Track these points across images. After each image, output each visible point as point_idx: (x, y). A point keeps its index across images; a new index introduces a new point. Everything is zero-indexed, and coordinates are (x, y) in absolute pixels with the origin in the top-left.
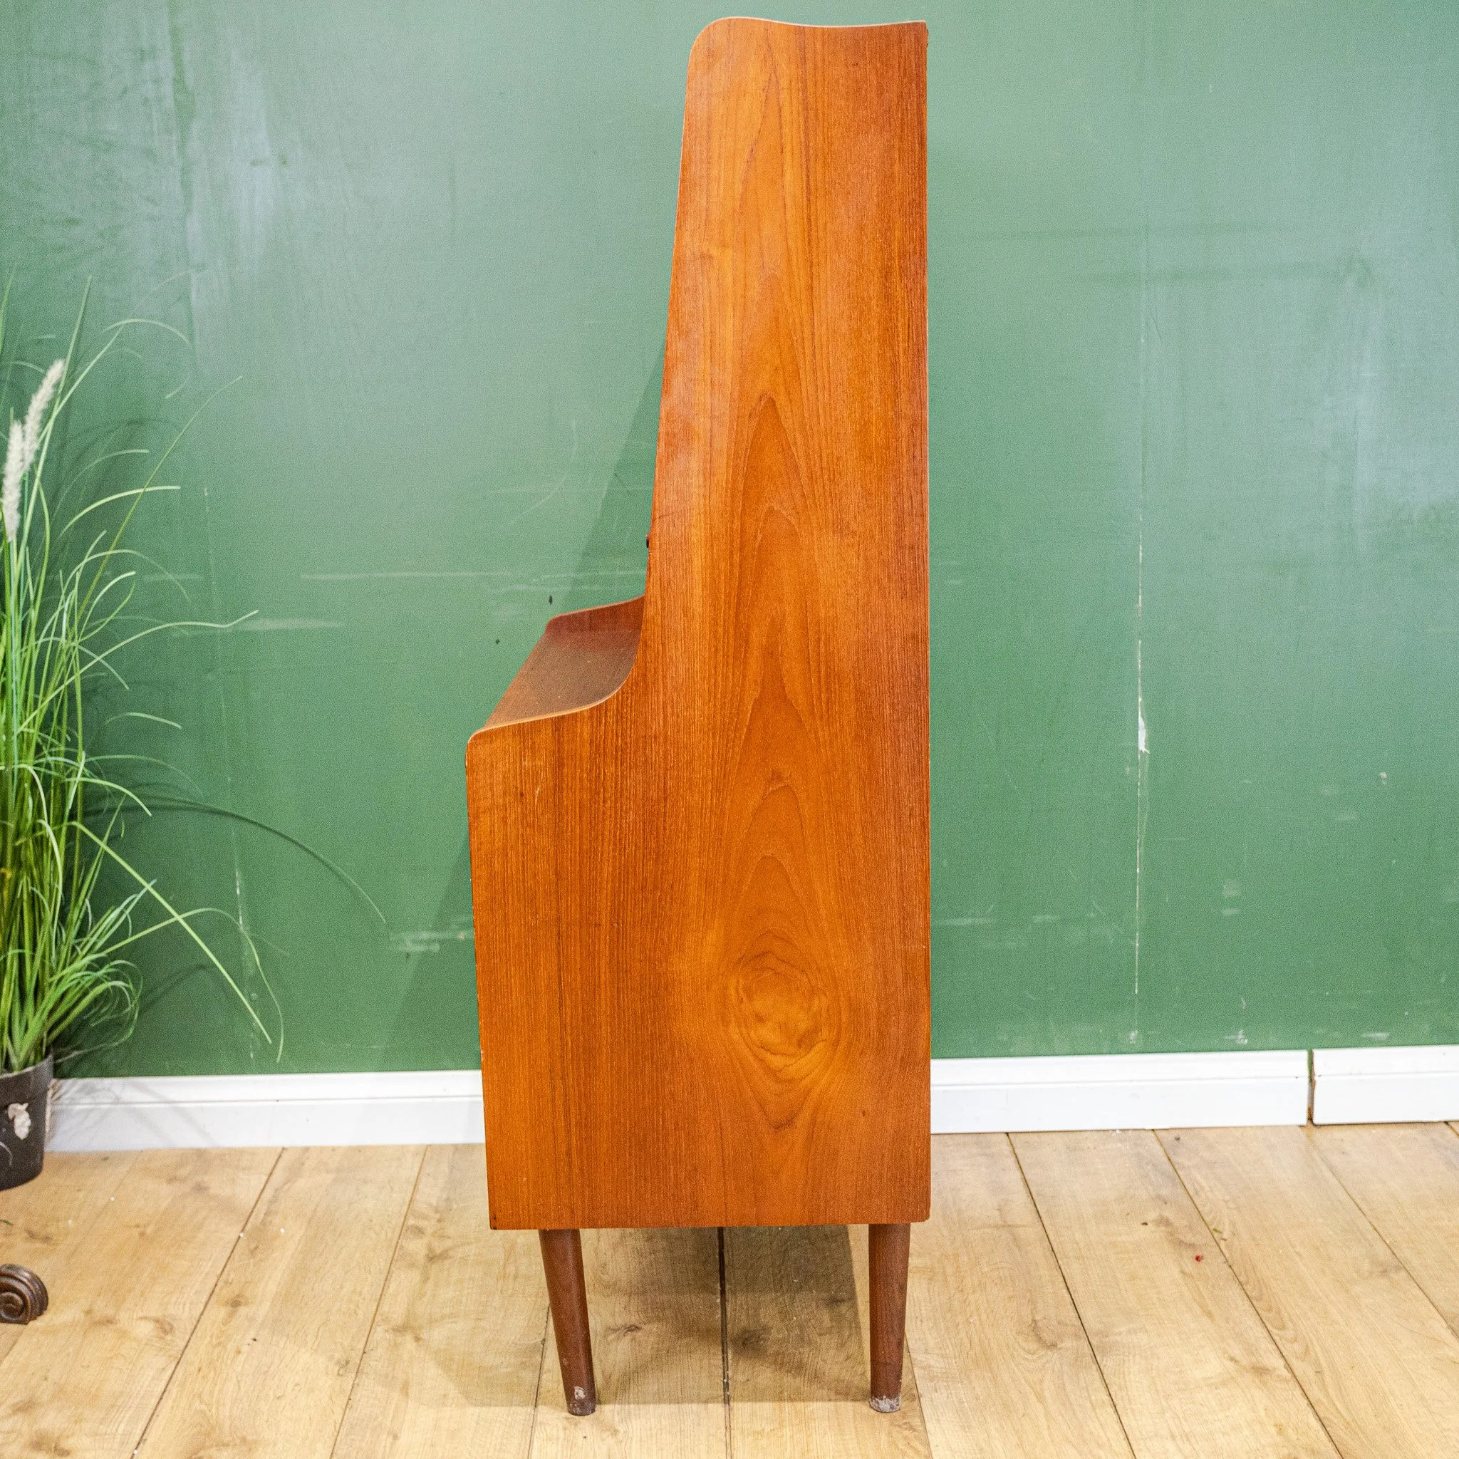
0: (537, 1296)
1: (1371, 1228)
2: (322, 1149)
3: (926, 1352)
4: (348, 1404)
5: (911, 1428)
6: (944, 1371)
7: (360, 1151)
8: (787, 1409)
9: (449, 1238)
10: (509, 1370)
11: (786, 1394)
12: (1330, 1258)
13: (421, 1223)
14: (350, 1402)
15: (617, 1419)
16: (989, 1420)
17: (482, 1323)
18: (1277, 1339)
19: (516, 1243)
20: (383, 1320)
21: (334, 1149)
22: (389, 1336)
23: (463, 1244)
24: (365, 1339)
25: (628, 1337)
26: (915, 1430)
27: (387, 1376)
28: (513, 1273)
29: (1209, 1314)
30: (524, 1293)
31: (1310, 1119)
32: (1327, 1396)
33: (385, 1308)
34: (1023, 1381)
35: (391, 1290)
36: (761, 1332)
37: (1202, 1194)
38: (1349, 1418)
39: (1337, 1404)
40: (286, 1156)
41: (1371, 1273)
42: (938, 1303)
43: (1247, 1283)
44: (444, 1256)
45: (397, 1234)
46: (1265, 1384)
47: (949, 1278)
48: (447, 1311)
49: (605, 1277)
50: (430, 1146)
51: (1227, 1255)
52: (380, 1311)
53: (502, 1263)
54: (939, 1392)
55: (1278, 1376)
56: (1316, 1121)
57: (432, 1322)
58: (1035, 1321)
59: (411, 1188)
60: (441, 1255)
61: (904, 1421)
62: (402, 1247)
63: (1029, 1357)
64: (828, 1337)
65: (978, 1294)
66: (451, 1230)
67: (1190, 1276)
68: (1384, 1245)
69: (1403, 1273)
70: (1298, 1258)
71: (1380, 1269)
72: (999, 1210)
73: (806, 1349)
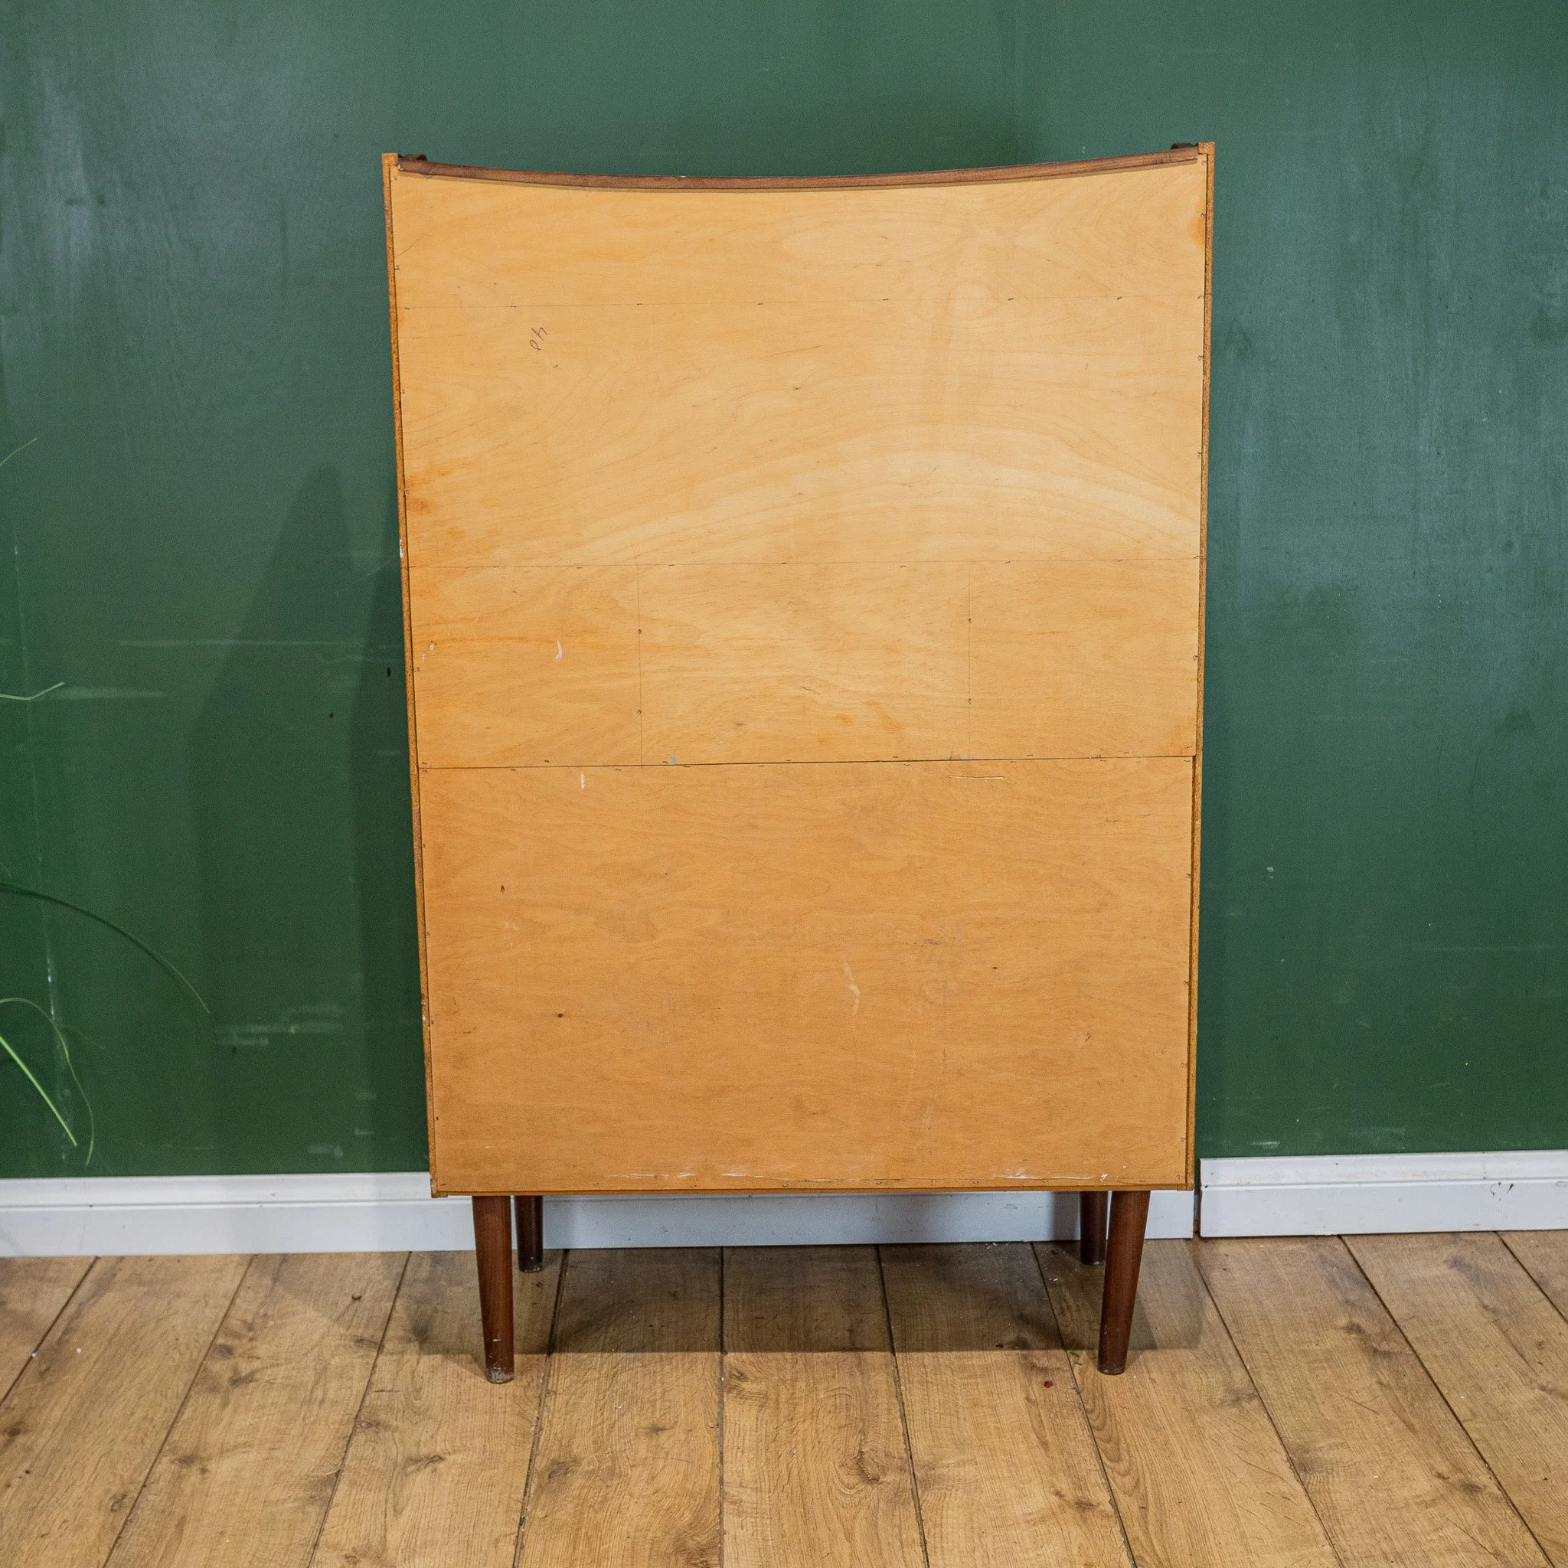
0: (340, 1424)
1: (1234, 1352)
2: (138, 1258)
3: (741, 1485)
4: (116, 1542)
6: (755, 1506)
7: (179, 1261)
8: (581, 1548)
9: (258, 1358)
10: (296, 1504)
11: (583, 1531)
12: (1184, 1386)
13: (230, 1342)
14: (120, 1540)
15: (400, 1558)
16: (790, 1560)
17: (276, 1453)
18: (1109, 1471)
19: (329, 1364)
20: (169, 1449)
21: (151, 1259)
22: (175, 1467)
23: (272, 1366)
24: (148, 1471)
25: (429, 1469)
27: (163, 1512)
28: (320, 1398)
29: (1045, 1444)
30: (327, 1418)
31: (1197, 1232)
32: (1147, 1532)
33: (175, 1436)
34: (835, 1517)
35: (184, 1417)
36: (571, 1464)
37: (1068, 1314)
38: (1162, 1557)
39: (1155, 1542)
40: (98, 1266)
41: (1223, 1401)
42: (764, 1433)
43: (1092, 1412)
44: (250, 1378)
45: (203, 1353)
46: (1085, 1520)
47: (781, 1406)
48: (241, 1440)
49: (417, 1403)
50: (257, 1255)
51: (1079, 1382)
52: (170, 1440)
53: (309, 1388)
54: (745, 1529)
55: (1102, 1511)
56: (1203, 1234)
57: (224, 1451)
58: (861, 1452)
59: (227, 1303)
60: (246, 1377)
61: (702, 1559)
62: (205, 1369)
63: (848, 1492)
64: (640, 1468)
65: (808, 1423)
66: (262, 1350)
67: (1035, 1403)
68: (1243, 1371)
69: (1256, 1402)
70: (1151, 1385)
71: (1233, 1398)
72: (850, 1331)
73: (615, 1482)
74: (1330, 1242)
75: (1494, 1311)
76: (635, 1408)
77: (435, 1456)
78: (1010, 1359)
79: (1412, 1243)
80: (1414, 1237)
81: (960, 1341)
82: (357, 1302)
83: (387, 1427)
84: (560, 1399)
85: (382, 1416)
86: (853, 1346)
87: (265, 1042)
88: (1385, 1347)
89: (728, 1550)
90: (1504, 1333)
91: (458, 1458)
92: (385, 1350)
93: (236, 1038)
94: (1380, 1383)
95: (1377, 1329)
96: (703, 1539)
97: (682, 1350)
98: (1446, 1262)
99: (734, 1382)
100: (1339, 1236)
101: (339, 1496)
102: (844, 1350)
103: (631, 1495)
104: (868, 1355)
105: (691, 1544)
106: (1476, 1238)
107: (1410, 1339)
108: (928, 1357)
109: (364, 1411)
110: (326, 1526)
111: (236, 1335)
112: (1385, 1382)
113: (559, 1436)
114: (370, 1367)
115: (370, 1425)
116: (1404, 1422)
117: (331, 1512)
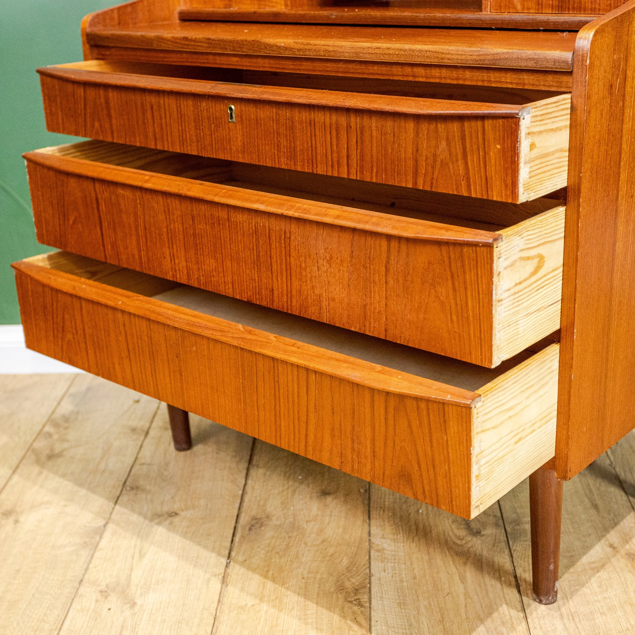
0: (114, 486)
5: (360, 605)
11: (271, 573)
13: (53, 430)
19: (112, 445)
25: (167, 522)
26: (362, 606)
35: (12, 483)
36: (264, 519)
44: (59, 455)
45: (34, 438)
49: (166, 473)
54: (387, 572)
57: (33, 507)
59: (56, 403)
61: (356, 597)
62: (33, 448)
64: (313, 523)
66: (71, 435)
73: (295, 534)
76: (310, 478)
77: (172, 512)
83: (144, 490)
84: (261, 472)
85: (141, 482)
89: (375, 590)
91: (188, 514)
92: (148, 436)
96: (356, 581)
101: (103, 543)
103: (306, 544)
105: (348, 584)
109: (129, 480)
110: (91, 566)
113: (258, 498)
114: (139, 447)
115: (132, 489)
117: (97, 554)
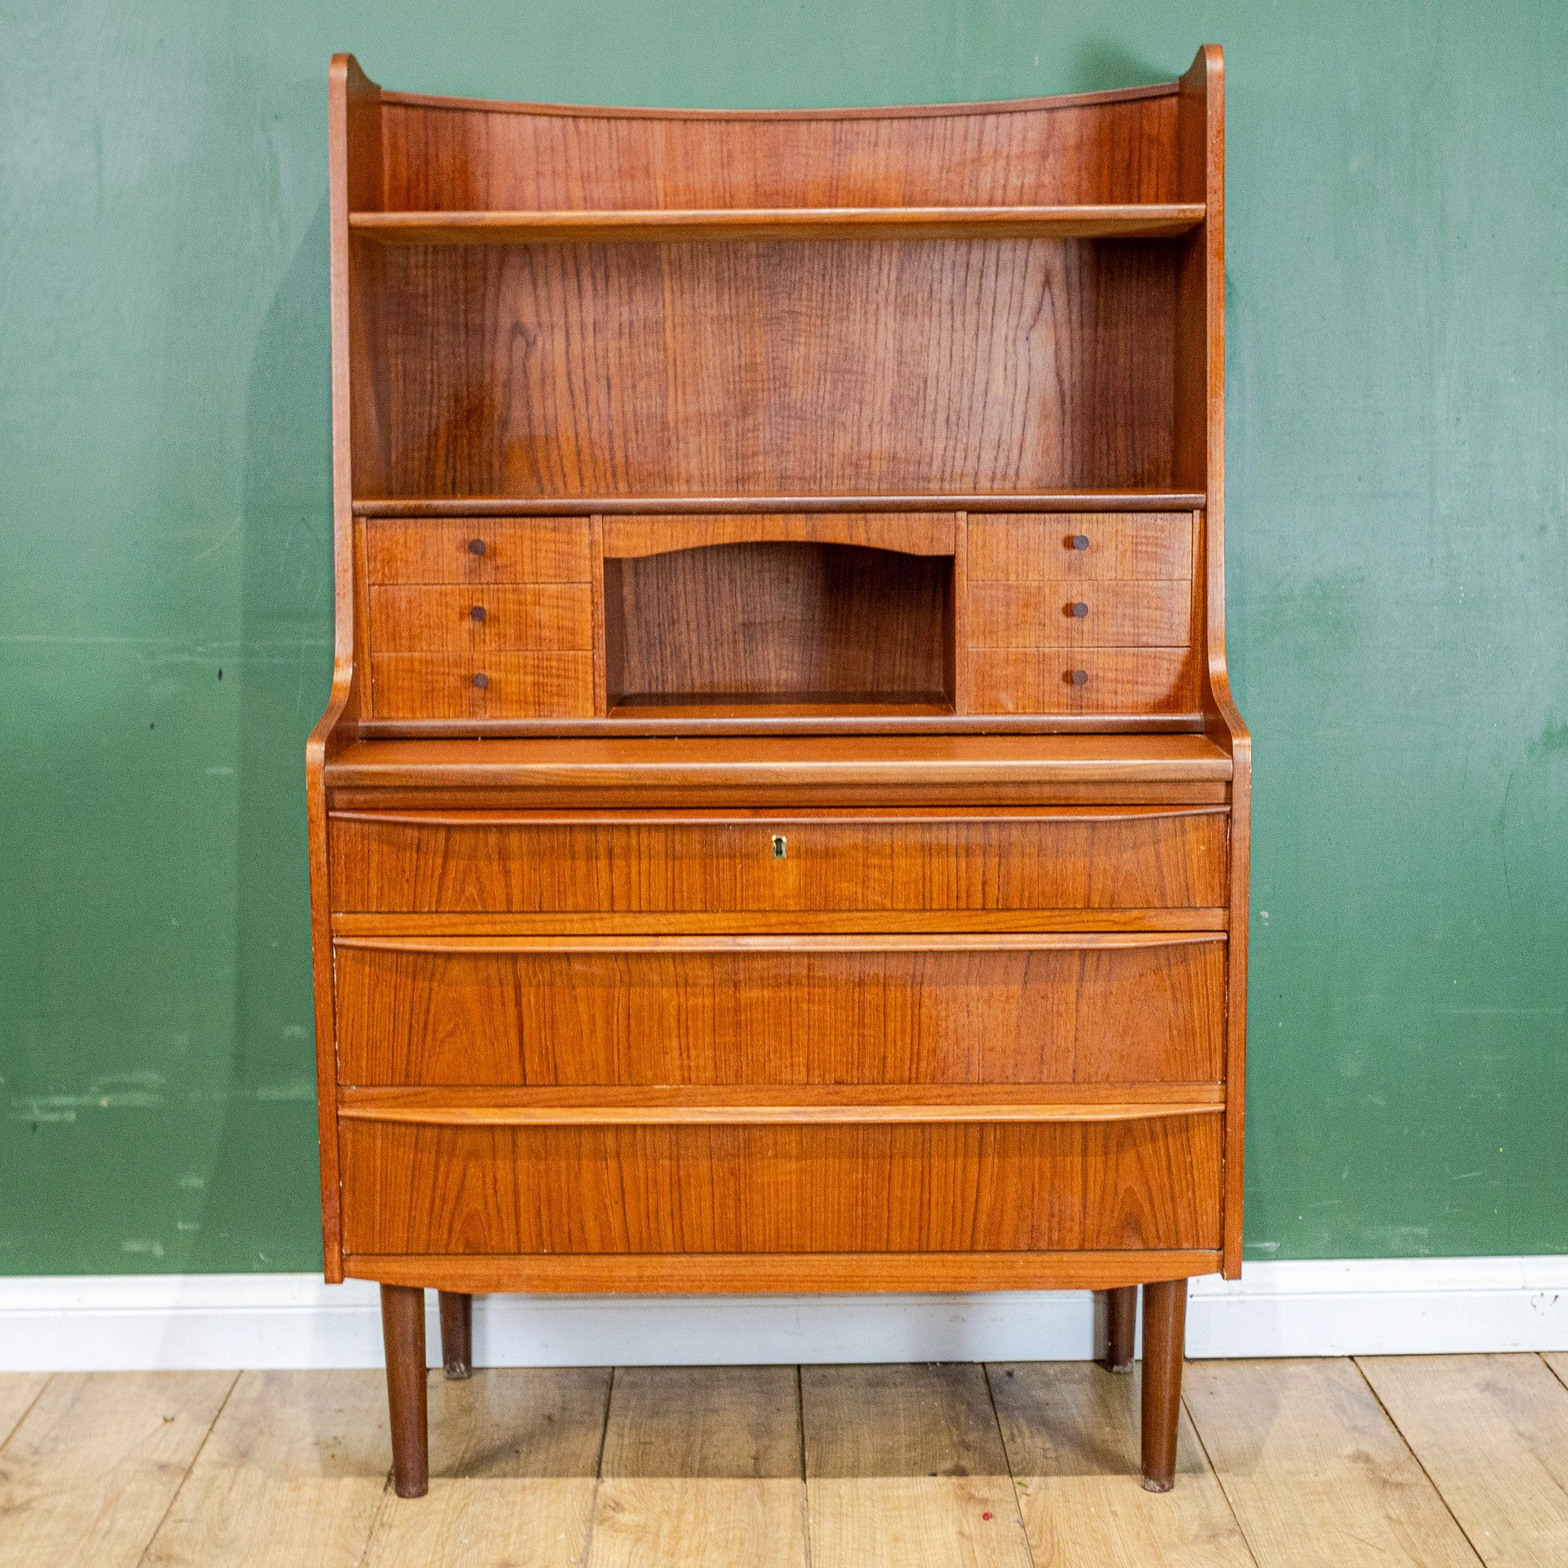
1: (1214, 1483)
9: (39, 1485)
19: (123, 1491)
23: (54, 1493)
37: (1019, 1440)
41: (1196, 1537)
43: (1037, 1547)
44: (25, 1507)
47: (662, 1540)
50: (57, 1373)
51: (1024, 1513)
53: (95, 1516)
59: (13, 1424)
65: (691, 1559)
66: (46, 1475)
67: (970, 1538)
68: (1224, 1503)
69: (1237, 1538)
70: (1111, 1519)
71: (1210, 1533)
72: (756, 1459)
74: (1339, 1363)
75: (1531, 1438)
76: (485, 1542)
78: (944, 1489)
79: (1438, 1364)
80: (1440, 1357)
81: (885, 1468)
82: (169, 1424)
83: (181, 1561)
84: (395, 1533)
85: (176, 1549)
86: (757, 1470)
87: (71, 1116)
88: (1397, 1477)
90: (1542, 1462)
92: (193, 1477)
93: (36, 1111)
94: (1389, 1517)
95: (1389, 1458)
97: (552, 1475)
98: (1477, 1385)
99: (609, 1512)
100: (1351, 1358)
102: (745, 1476)
104: (773, 1484)
106: (1514, 1359)
107: (1427, 1469)
108: (844, 1486)
109: (156, 1544)
111: (18, 1460)
112: (1394, 1516)
114: (172, 1495)
115: (160, 1559)
116: (1415, 1560)
